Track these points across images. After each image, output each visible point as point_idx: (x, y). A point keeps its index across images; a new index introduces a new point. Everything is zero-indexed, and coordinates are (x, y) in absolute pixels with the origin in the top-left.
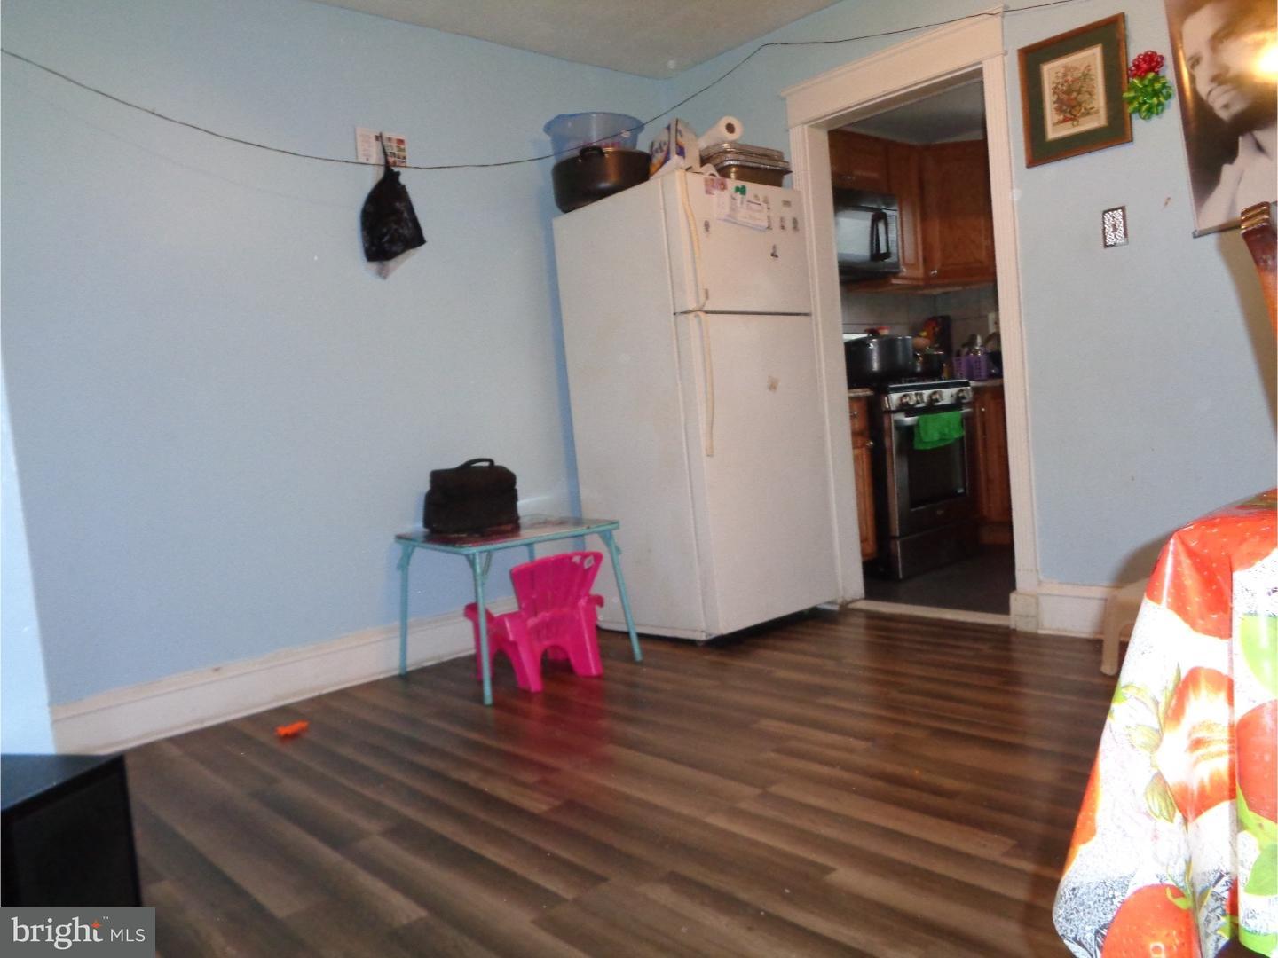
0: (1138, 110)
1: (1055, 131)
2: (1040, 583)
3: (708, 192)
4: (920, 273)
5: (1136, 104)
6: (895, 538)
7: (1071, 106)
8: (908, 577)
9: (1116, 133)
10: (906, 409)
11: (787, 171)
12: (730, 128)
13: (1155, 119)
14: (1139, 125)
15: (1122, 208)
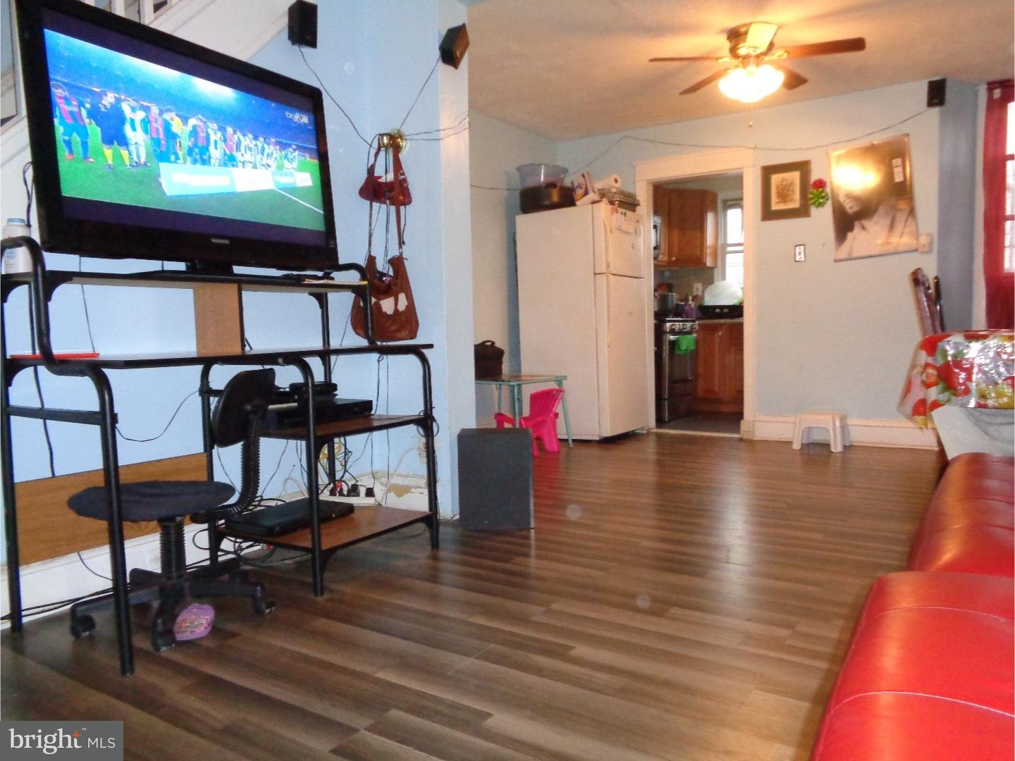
0: (814, 203)
1: (776, 206)
2: (755, 416)
3: (612, 214)
4: (666, 259)
5: (813, 201)
6: (666, 399)
7: (784, 195)
8: (669, 421)
9: (802, 212)
10: (673, 332)
11: (638, 205)
12: (616, 181)
13: (820, 208)
14: (813, 210)
15: (804, 245)
